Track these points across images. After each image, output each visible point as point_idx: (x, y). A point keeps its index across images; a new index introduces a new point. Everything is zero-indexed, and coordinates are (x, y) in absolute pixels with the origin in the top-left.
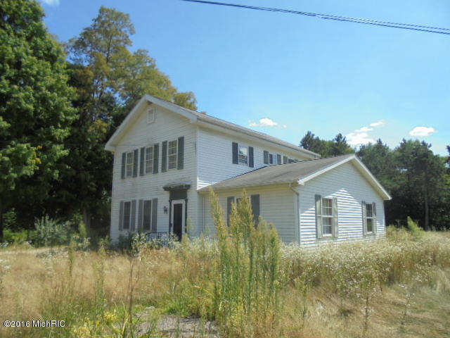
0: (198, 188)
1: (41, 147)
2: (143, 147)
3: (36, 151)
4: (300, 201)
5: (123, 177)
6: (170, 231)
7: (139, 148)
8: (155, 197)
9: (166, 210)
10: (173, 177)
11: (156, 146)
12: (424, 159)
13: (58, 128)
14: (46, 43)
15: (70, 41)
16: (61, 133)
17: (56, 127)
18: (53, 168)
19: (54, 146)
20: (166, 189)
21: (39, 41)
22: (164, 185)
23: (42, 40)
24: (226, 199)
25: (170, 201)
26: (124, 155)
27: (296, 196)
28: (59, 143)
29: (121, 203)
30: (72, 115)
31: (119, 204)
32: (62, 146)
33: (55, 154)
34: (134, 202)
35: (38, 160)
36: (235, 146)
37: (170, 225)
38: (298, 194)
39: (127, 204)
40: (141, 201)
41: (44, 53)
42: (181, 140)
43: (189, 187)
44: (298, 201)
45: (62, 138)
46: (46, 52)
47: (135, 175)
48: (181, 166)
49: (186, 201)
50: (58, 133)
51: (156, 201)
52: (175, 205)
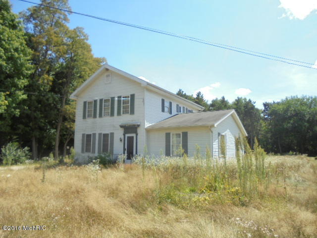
0: (146, 127)
1: (9, 93)
2: (101, 98)
3: (5, 96)
4: (214, 136)
5: (84, 117)
6: (124, 153)
7: (98, 98)
8: (111, 132)
9: (121, 140)
10: (127, 119)
11: (113, 99)
12: (251, 111)
13: (20, 79)
14: (10, 15)
15: (20, 13)
16: (23, 82)
17: (19, 78)
18: (15, 108)
19: (17, 92)
20: (121, 126)
21: (5, 13)
22: (120, 124)
23: (8, 13)
24: (165, 134)
25: (124, 135)
26: (85, 103)
27: (211, 133)
28: (20, 90)
29: (83, 135)
30: (30, 70)
31: (81, 135)
32: (23, 91)
33: (18, 98)
34: (94, 134)
35: (6, 102)
36: (163, 101)
37: (124, 149)
38: (212, 132)
39: (89, 136)
40: (100, 134)
41: (9, 23)
42: (133, 96)
43: (139, 126)
44: (212, 136)
45: (23, 86)
46: (11, 23)
47: (95, 117)
48: (132, 112)
49: (137, 135)
50: (20, 83)
51: (112, 134)
52: (128, 137)
